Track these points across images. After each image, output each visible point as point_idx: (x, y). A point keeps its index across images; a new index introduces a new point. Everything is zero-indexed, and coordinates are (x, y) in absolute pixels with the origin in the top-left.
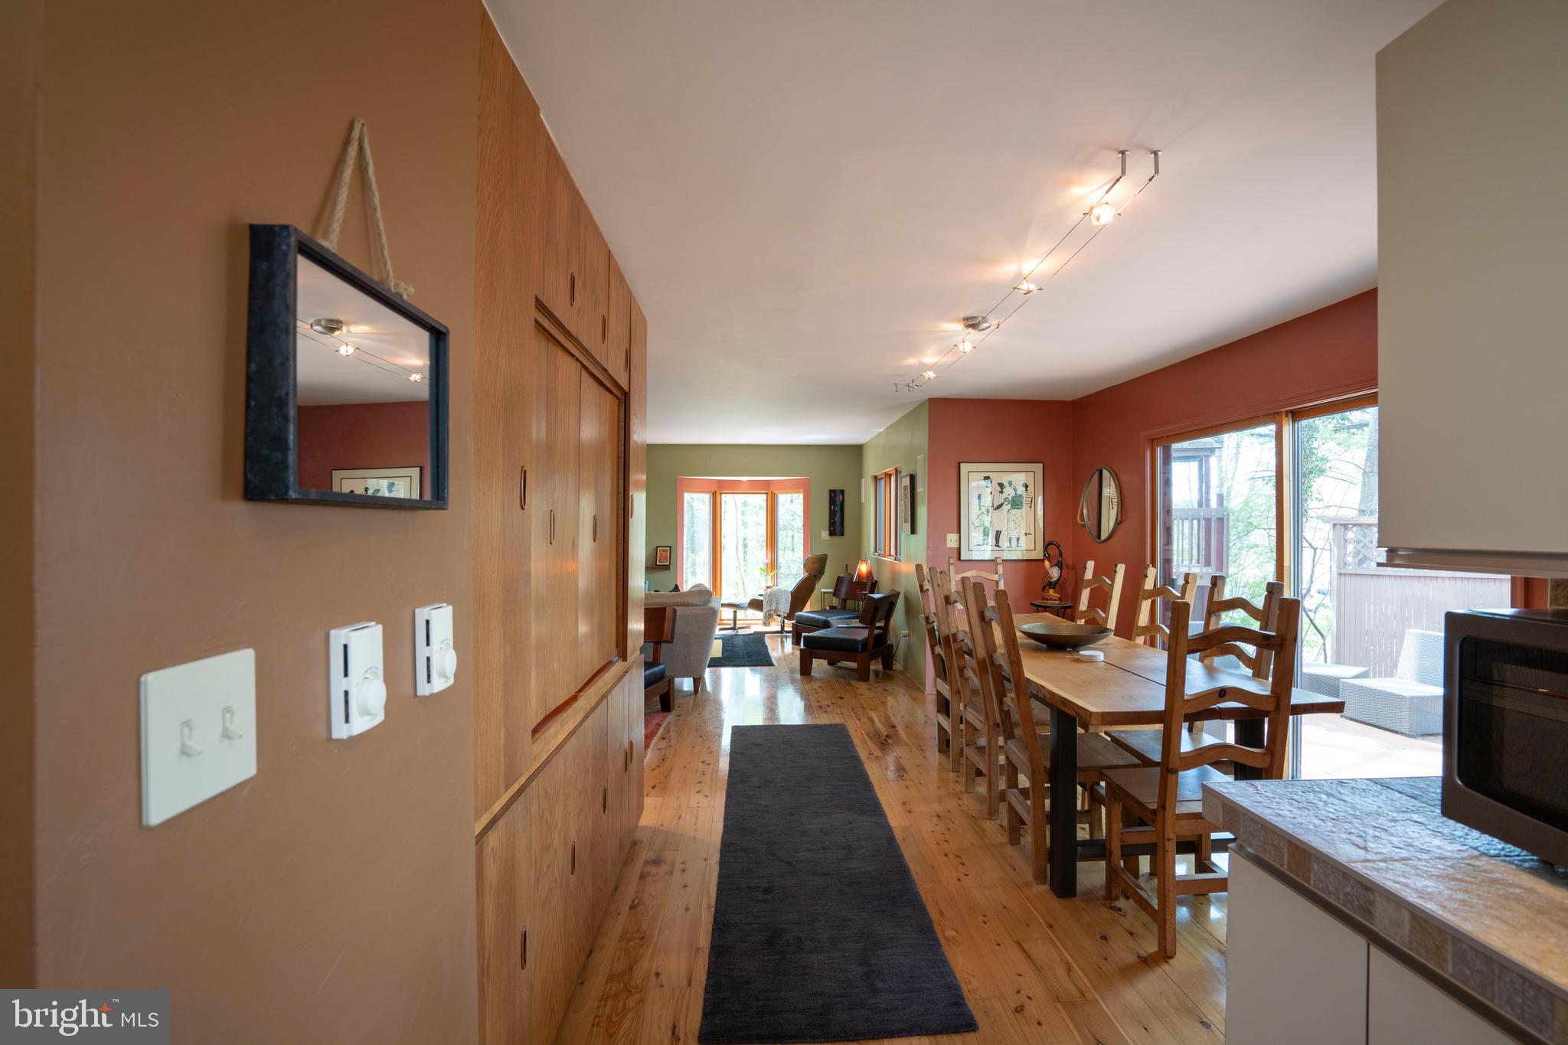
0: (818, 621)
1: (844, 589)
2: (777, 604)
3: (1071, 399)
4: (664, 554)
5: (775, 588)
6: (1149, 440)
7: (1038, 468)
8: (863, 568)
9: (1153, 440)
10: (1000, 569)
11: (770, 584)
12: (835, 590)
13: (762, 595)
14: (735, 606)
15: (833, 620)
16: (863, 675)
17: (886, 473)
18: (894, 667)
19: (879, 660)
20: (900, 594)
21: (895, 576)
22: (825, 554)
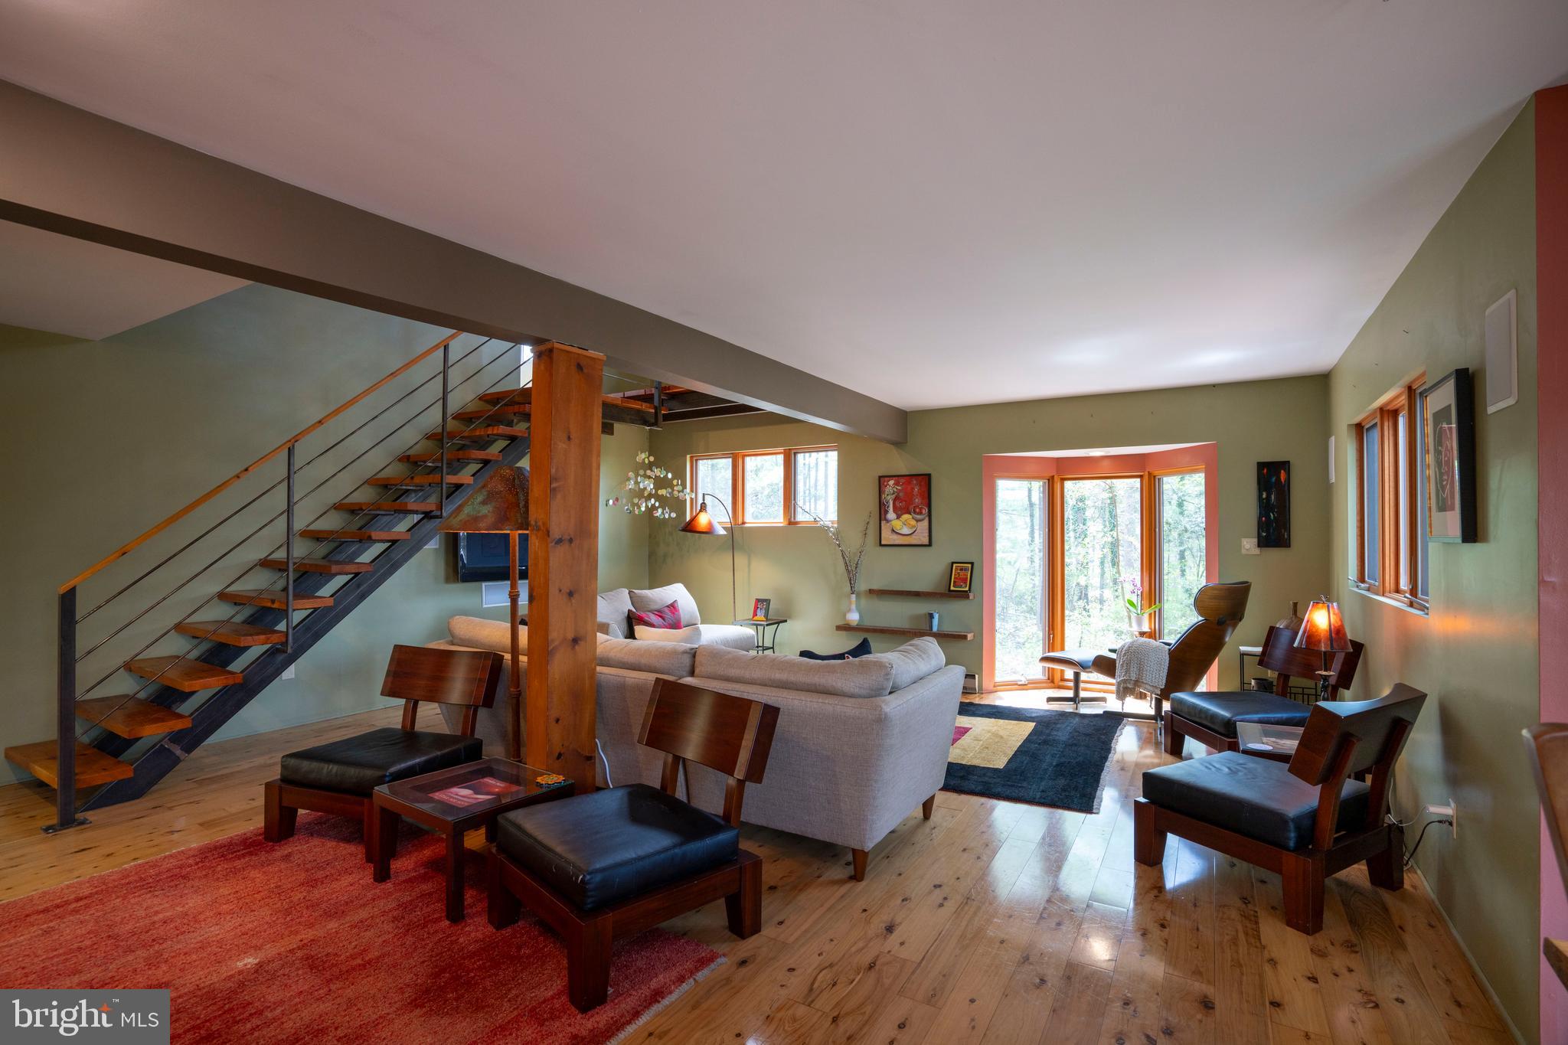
0: (1213, 718)
2: (1140, 670)
4: (962, 573)
8: (1320, 619)
12: (1264, 653)
13: (1114, 651)
14: (1078, 666)
17: (1381, 409)
18: (1407, 885)
19: (1364, 861)
20: (1423, 697)
21: (1410, 646)
22: (1247, 582)
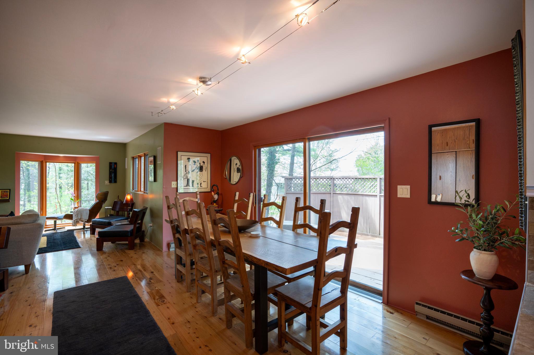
0: (105, 222)
1: (118, 207)
2: (81, 216)
3: (220, 130)
4: (5, 193)
5: (80, 208)
6: (254, 146)
7: (209, 155)
8: (129, 197)
9: (255, 146)
10: (198, 196)
11: (76, 206)
12: (113, 207)
13: (72, 212)
14: (55, 219)
15: (113, 221)
16: (132, 247)
17: (139, 155)
18: (145, 241)
19: (138, 238)
20: (147, 208)
21: (145, 200)
22: (107, 191)
